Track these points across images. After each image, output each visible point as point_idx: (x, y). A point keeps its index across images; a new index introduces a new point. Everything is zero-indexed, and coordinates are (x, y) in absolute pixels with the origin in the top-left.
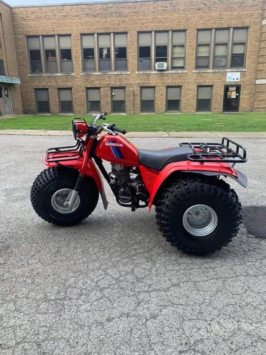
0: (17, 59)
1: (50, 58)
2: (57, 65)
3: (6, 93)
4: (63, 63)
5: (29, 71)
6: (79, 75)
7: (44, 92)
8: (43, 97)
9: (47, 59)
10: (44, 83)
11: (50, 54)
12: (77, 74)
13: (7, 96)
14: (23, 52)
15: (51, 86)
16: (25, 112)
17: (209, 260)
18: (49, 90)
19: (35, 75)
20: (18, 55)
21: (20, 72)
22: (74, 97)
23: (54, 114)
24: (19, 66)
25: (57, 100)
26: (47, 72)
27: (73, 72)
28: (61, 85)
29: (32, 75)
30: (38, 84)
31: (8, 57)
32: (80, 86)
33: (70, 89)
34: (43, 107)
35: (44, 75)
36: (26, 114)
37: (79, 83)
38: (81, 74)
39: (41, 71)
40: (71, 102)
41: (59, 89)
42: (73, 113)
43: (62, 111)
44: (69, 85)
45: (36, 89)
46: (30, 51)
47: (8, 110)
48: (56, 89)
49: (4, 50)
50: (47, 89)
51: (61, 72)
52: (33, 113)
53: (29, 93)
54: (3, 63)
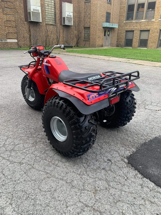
0: (120, 11)
1: (140, 9)
2: (143, 14)
3: (108, 33)
4: (148, 12)
5: (125, 19)
6: (157, 21)
7: (132, 33)
8: (130, 36)
9: (138, 10)
10: (132, 27)
11: (141, 7)
12: (156, 20)
13: (109, 35)
14: (124, 7)
15: (136, 29)
16: (117, 46)
17: (64, 160)
18: (135, 32)
19: (128, 22)
20: (121, 9)
21: (119, 20)
22: (150, 36)
23: (134, 48)
24: (120, 16)
25: (138, 38)
26: (136, 19)
27: (153, 18)
28: (143, 28)
29: (126, 22)
30: (128, 28)
31: (114, 11)
32: (156, 29)
33: (149, 31)
34: (129, 43)
35: (134, 21)
36: (118, 47)
37: (155, 27)
38: (159, 20)
39: (132, 19)
40: (147, 40)
41: (141, 31)
42: (147, 48)
43: (139, 46)
44: (148, 28)
45: (127, 31)
46: (129, 5)
47: (107, 44)
48: (139, 31)
49: (113, 6)
50: (133, 31)
51: (145, 19)
52: (122, 46)
53: (122, 34)
54: (110, 15)
